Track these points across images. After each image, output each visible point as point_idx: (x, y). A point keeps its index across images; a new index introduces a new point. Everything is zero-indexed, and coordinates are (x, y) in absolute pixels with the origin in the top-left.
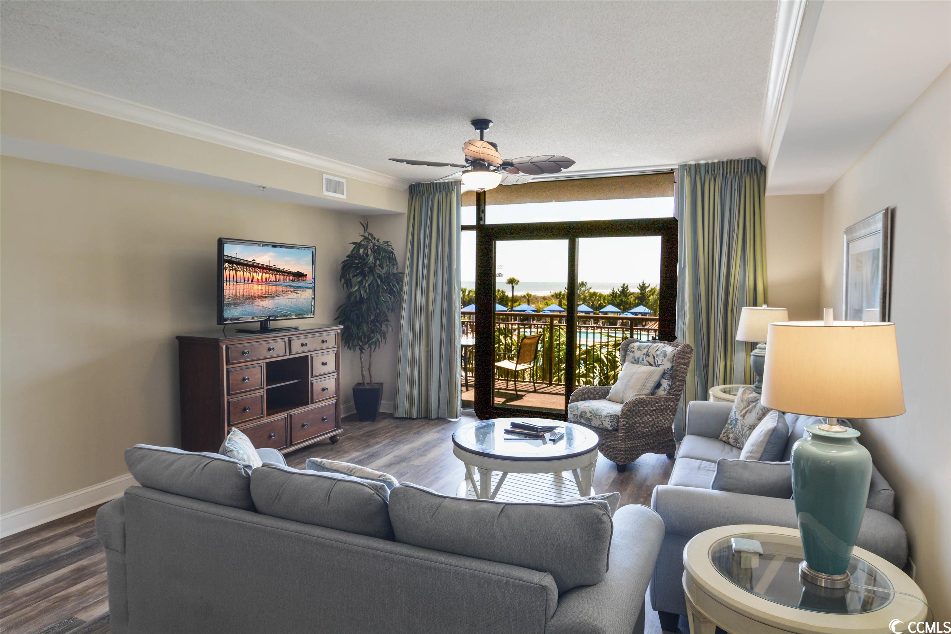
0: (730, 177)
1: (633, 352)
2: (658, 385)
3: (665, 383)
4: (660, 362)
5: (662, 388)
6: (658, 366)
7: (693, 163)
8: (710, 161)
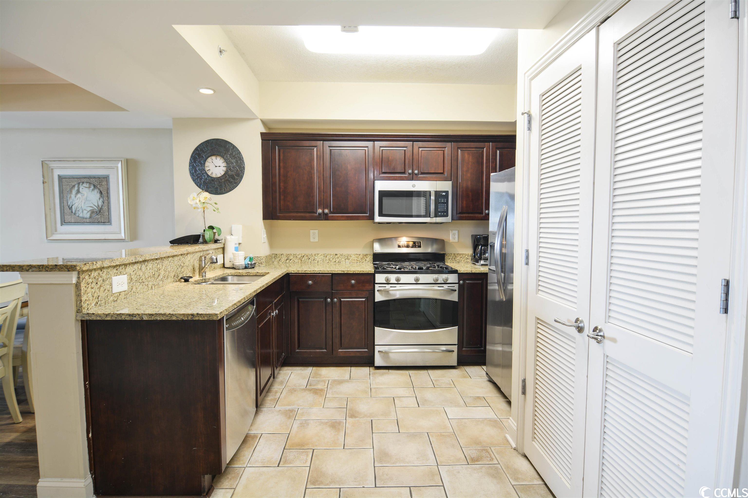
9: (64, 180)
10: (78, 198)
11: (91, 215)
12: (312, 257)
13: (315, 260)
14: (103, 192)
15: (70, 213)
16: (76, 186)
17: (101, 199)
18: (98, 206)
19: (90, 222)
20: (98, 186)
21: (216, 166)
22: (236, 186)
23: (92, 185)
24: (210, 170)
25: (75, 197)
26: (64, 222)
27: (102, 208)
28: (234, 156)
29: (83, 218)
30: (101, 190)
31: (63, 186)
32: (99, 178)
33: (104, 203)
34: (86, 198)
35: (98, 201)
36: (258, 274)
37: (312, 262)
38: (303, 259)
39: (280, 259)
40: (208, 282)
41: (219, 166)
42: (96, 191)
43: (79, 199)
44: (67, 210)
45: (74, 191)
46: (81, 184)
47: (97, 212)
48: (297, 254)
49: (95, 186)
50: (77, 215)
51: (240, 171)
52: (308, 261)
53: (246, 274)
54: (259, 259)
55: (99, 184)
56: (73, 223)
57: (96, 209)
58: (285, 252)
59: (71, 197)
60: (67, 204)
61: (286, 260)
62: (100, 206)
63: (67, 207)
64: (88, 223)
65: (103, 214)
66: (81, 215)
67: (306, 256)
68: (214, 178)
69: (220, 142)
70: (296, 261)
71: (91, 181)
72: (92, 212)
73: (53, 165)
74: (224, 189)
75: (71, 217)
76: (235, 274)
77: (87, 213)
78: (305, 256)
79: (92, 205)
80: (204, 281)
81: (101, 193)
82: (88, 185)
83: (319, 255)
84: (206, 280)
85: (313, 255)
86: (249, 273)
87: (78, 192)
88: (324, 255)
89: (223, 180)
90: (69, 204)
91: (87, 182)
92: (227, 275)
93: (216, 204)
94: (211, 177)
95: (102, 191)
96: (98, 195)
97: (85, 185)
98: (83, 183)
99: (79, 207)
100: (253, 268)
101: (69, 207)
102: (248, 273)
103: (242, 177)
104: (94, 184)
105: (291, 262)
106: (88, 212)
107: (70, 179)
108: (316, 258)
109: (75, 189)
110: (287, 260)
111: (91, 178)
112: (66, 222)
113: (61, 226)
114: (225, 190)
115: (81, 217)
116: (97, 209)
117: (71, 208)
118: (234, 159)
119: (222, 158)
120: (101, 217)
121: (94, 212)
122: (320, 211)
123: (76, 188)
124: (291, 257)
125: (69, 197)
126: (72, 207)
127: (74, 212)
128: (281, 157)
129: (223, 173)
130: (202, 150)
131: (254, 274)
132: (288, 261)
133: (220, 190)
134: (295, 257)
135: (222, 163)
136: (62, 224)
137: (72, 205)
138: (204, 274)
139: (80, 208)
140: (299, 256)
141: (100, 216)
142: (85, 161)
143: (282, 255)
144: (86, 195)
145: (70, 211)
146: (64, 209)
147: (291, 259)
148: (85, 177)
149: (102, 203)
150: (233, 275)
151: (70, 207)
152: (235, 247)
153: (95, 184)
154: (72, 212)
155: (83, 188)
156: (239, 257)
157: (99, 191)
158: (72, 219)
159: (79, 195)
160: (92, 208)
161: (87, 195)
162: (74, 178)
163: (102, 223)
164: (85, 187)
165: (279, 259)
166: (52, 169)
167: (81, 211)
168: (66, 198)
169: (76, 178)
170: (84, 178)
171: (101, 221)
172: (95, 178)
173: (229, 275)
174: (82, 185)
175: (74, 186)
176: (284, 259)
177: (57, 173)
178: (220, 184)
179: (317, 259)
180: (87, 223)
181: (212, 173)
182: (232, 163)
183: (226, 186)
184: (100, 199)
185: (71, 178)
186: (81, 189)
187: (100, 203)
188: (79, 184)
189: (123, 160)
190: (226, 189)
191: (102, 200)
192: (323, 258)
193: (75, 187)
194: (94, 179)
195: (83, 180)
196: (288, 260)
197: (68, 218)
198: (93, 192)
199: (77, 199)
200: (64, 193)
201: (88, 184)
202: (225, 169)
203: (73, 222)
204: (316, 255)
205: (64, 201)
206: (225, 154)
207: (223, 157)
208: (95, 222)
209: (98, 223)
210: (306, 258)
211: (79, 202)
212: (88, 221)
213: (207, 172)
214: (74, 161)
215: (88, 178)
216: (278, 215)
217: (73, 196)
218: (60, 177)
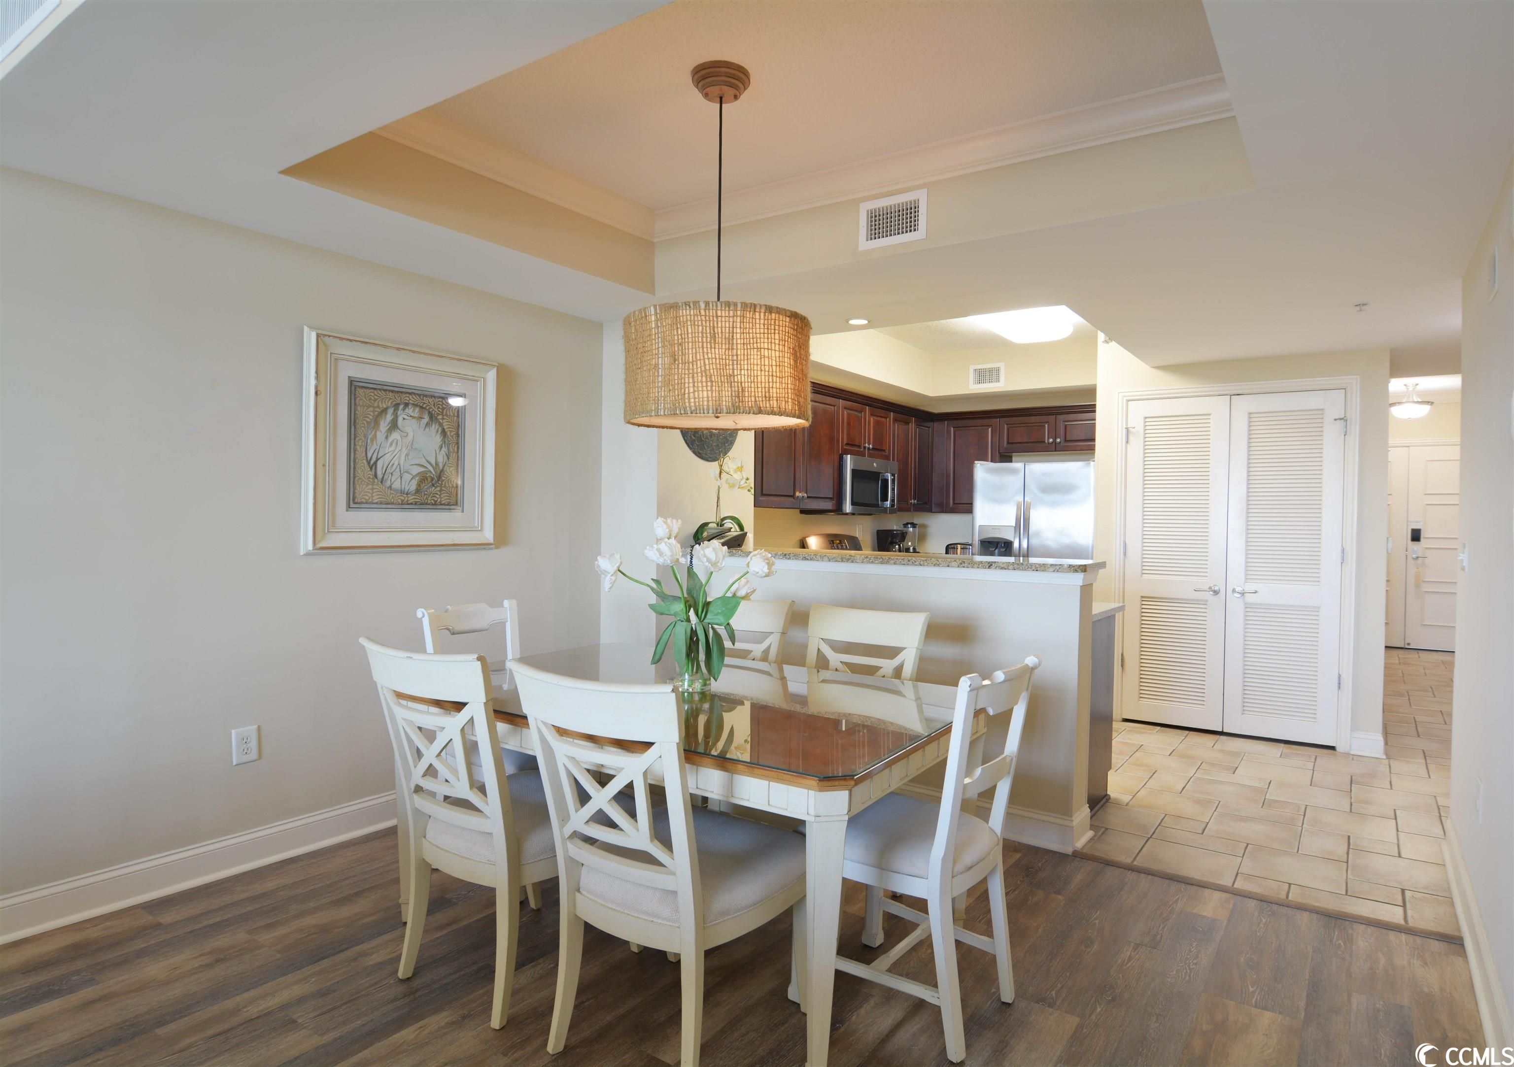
9: (360, 392)
10: (393, 441)
11: (419, 485)
14: (449, 433)
15: (369, 478)
16: (390, 411)
17: (444, 450)
18: (437, 464)
19: (416, 503)
20: (440, 417)
22: (732, 450)
23: (427, 412)
25: (387, 438)
26: (353, 502)
27: (445, 469)
29: (402, 492)
30: (445, 428)
31: (359, 408)
33: (448, 459)
34: (412, 444)
35: (436, 454)
42: (434, 427)
43: (394, 444)
44: (363, 470)
45: (384, 425)
46: (401, 407)
47: (432, 479)
49: (431, 416)
50: (388, 483)
55: (443, 412)
56: (377, 503)
57: (431, 472)
59: (375, 437)
60: (364, 454)
62: (441, 466)
63: (365, 461)
64: (412, 504)
65: (445, 483)
66: (397, 485)
71: (424, 403)
72: (424, 478)
73: (338, 349)
75: (373, 489)
77: (411, 479)
79: (423, 462)
81: (444, 433)
82: (416, 412)
87: (395, 426)
90: (369, 455)
91: (416, 405)
95: (446, 430)
96: (438, 439)
97: (410, 410)
98: (406, 405)
99: (393, 464)
101: (369, 463)
104: (431, 410)
106: (413, 477)
107: (375, 392)
109: (385, 418)
111: (426, 396)
112: (359, 501)
113: (347, 511)
115: (395, 490)
116: (434, 473)
117: (373, 466)
120: (440, 491)
121: (427, 479)
123: (389, 417)
125: (370, 437)
126: (376, 463)
127: (380, 475)
136: (349, 507)
137: (377, 460)
139: (395, 466)
141: (438, 489)
142: (424, 354)
144: (411, 437)
145: (370, 473)
146: (354, 468)
149: (446, 458)
151: (372, 462)
153: (433, 412)
154: (376, 476)
155: (406, 417)
157: (440, 431)
158: (374, 495)
159: (395, 435)
160: (423, 469)
161: (414, 436)
162: (385, 390)
163: (441, 505)
164: (411, 416)
166: (334, 360)
167: (397, 474)
168: (363, 439)
169: (389, 391)
170: (410, 394)
171: (441, 501)
172: (434, 397)
174: (404, 409)
175: (385, 411)
177: (348, 371)
180: (408, 504)
184: (441, 447)
185: (380, 389)
186: (400, 419)
187: (441, 459)
188: (397, 406)
191: (446, 450)
193: (386, 414)
194: (431, 400)
195: (407, 398)
197: (364, 491)
198: (427, 429)
199: (391, 444)
200: (358, 426)
201: (417, 409)
203: (376, 501)
205: (358, 447)
208: (427, 504)
209: (433, 505)
211: (394, 451)
212: (411, 498)
214: (398, 349)
215: (419, 395)
217: (381, 435)
218: (354, 385)
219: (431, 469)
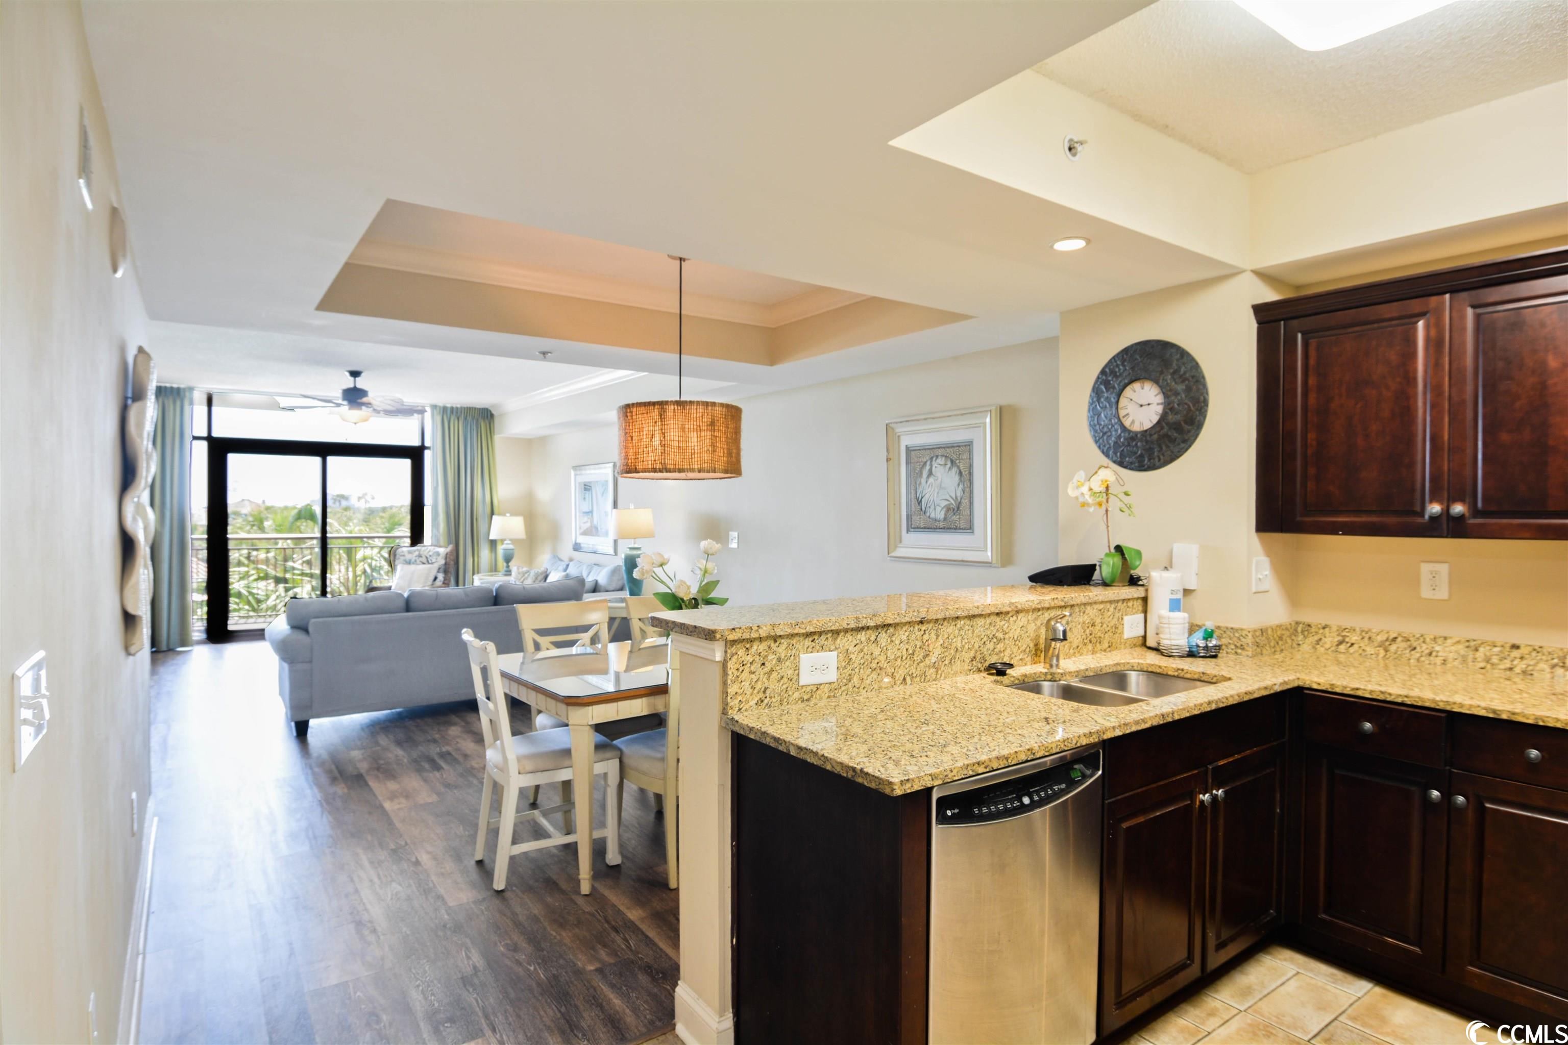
0: (469, 418)
1: (404, 556)
2: (436, 579)
3: (441, 577)
4: (434, 561)
5: (438, 580)
6: (432, 563)
7: (441, 404)
8: (454, 406)
9: (913, 453)
10: (930, 484)
11: (945, 515)
12: (1424, 646)
13: (1434, 654)
14: (964, 473)
15: (918, 511)
16: (928, 463)
17: (961, 486)
18: (956, 497)
19: (944, 528)
20: (958, 461)
21: (1141, 406)
22: (1187, 449)
23: (949, 460)
24: (1128, 414)
25: (927, 482)
26: (910, 527)
27: (962, 501)
28: (1181, 376)
29: (936, 520)
30: (961, 469)
31: (912, 465)
32: (959, 446)
34: (941, 484)
35: (956, 490)
36: (1205, 678)
37: (1423, 659)
38: (1393, 648)
39: (1320, 639)
40: (1060, 680)
41: (1149, 404)
42: (954, 470)
43: (931, 486)
44: (915, 506)
45: (925, 473)
46: (934, 459)
47: (954, 510)
48: (1374, 631)
49: (952, 462)
50: (928, 514)
51: (1197, 410)
52: (1408, 655)
53: (1176, 674)
54: (1237, 635)
55: (959, 458)
57: (952, 504)
58: (1336, 620)
59: (920, 483)
60: (915, 495)
61: (1338, 645)
62: (959, 499)
63: (916, 500)
64: (942, 529)
65: (962, 512)
66: (933, 515)
67: (1403, 641)
68: (1136, 433)
69: (1153, 347)
70: (1370, 650)
71: (948, 453)
72: (948, 509)
73: (899, 429)
74: (1158, 457)
75: (920, 519)
76: (1150, 669)
77: (941, 510)
78: (1400, 639)
79: (948, 497)
80: (1049, 677)
81: (960, 473)
82: (943, 461)
83: (1449, 641)
84: (1056, 676)
85: (1428, 640)
86: (1183, 670)
87: (930, 473)
88: (1467, 644)
89: (1155, 437)
90: (918, 495)
91: (942, 456)
92: (1127, 667)
93: (1126, 494)
94: (1130, 431)
95: (962, 471)
96: (957, 478)
97: (939, 461)
98: (937, 457)
100: (1215, 657)
101: (918, 500)
102: (1180, 672)
103: (1200, 426)
104: (951, 458)
105: (1352, 650)
106: (943, 508)
107: (920, 452)
108: (1437, 648)
109: (926, 469)
110: (1340, 643)
111: (948, 447)
112: (914, 527)
113: (907, 533)
114: (1159, 460)
115: (932, 519)
116: (954, 505)
117: (920, 503)
118: (1183, 381)
119: (1155, 385)
120: (959, 518)
121: (950, 510)
122: (1435, 508)
123: (928, 467)
124: (1354, 638)
125: (918, 483)
127: (923, 509)
128: (1312, 362)
129: (1155, 419)
130: (1113, 372)
131: (1196, 677)
132: (1342, 648)
133: (1149, 460)
134: (1366, 640)
135: (1156, 396)
136: (908, 531)
137: (922, 498)
138: (1054, 661)
139: (931, 502)
140: (1380, 638)
142: (940, 417)
143: (1327, 630)
144: (940, 480)
145: (919, 507)
146: (911, 504)
147: (1352, 644)
148: (939, 447)
149: (962, 493)
150: (1145, 669)
151: (920, 500)
152: (1170, 599)
153: (953, 459)
154: (921, 509)
155: (937, 465)
156: (1171, 626)
157: (958, 472)
158: (921, 522)
159: (931, 480)
160: (947, 503)
161: (942, 479)
162: (925, 449)
163: (960, 529)
164: (940, 464)
165: (1316, 638)
166: (899, 436)
167: (932, 507)
168: (915, 485)
169: (927, 449)
171: (960, 526)
172: (954, 447)
173: (1135, 668)
174: (936, 460)
175: (925, 463)
176: (1330, 640)
177: (906, 441)
178: (1147, 447)
179: (1440, 654)
180: (940, 529)
181: (1133, 422)
182: (1177, 394)
183: (1161, 449)
184: (959, 485)
185: (922, 450)
186: (934, 469)
187: (959, 494)
188: (931, 459)
189: (994, 408)
190: (1161, 457)
192: (1462, 652)
193: (926, 466)
194: (951, 450)
195: (937, 452)
196: (1344, 644)
197: (916, 520)
198: (950, 472)
199: (929, 486)
200: (912, 476)
201: (944, 459)
202: (1160, 409)
203: (922, 527)
204: (1440, 641)
205: (912, 491)
206: (1162, 373)
207: (1156, 381)
208: (951, 529)
209: (954, 529)
210: (1404, 645)
211: (931, 491)
212: (941, 525)
213: (1123, 420)
215: (944, 448)
216: (1299, 519)
217: (923, 480)
218: (908, 449)
219: (953, 502)
